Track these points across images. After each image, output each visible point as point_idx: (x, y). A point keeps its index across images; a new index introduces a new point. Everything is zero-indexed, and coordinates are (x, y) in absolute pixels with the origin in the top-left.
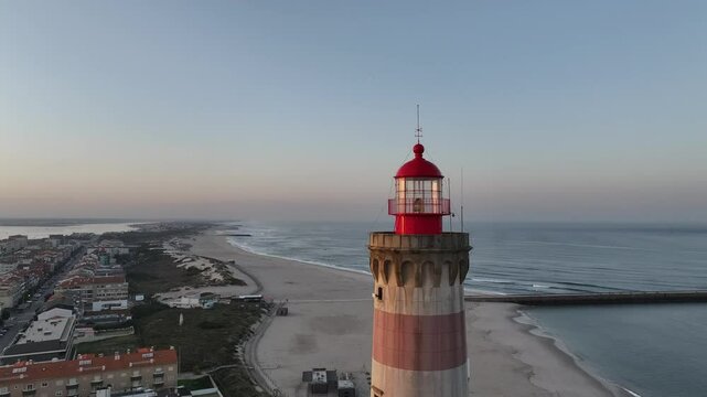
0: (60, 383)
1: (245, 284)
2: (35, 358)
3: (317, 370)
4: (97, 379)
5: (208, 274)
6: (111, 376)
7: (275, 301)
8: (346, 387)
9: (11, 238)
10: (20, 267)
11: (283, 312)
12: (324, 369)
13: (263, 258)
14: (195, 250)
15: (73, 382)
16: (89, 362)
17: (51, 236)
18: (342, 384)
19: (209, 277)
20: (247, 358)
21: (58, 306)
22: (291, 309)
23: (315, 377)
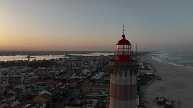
0: (97, 88)
1: (151, 70)
2: (93, 82)
3: (161, 97)
4: (104, 89)
5: (141, 66)
6: (107, 89)
7: (158, 76)
8: (168, 104)
9: (101, 55)
10: (100, 62)
11: (159, 79)
12: (163, 98)
13: (160, 63)
14: (141, 60)
15: (99, 89)
16: (102, 85)
17: (109, 55)
18: (167, 103)
19: (141, 67)
20: (143, 90)
21: (103, 71)
22: (162, 79)
23: (159, 99)
